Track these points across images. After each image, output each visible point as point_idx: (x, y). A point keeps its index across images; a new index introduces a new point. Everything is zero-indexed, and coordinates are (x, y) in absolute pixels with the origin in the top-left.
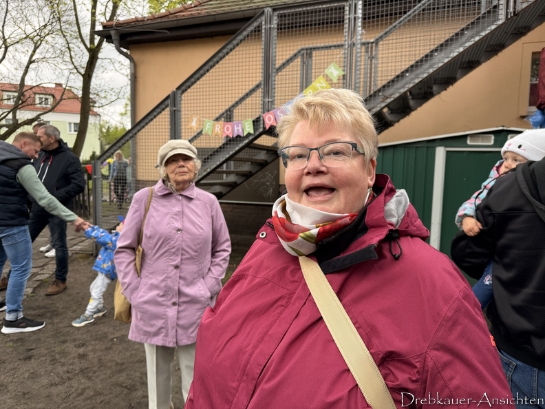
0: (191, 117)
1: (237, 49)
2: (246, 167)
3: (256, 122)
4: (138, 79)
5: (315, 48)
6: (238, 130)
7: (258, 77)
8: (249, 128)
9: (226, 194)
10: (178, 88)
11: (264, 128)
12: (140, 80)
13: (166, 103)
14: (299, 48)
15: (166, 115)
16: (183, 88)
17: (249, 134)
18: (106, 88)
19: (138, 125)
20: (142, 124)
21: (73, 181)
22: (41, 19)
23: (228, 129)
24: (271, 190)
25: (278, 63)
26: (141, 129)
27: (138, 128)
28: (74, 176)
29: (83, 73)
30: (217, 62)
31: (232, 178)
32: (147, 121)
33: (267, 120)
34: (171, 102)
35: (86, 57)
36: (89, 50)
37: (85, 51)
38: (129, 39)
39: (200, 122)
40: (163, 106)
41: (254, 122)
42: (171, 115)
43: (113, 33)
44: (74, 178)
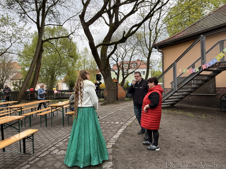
0: (179, 69)
1: (196, 45)
2: (200, 82)
3: (200, 68)
5: (224, 40)
6: (194, 71)
7: (200, 56)
8: (197, 70)
9: (193, 91)
10: (175, 61)
11: (202, 69)
12: (165, 58)
13: (172, 66)
14: (219, 41)
15: (172, 68)
16: (177, 61)
17: (198, 72)
18: (154, 60)
19: (164, 72)
20: (165, 72)
22: (135, 42)
23: (191, 71)
24: (212, 90)
25: (206, 51)
26: (165, 73)
27: (164, 73)
29: (147, 57)
30: (190, 50)
31: (195, 86)
32: (167, 71)
33: (203, 67)
34: (173, 65)
35: (148, 52)
36: (149, 50)
37: (148, 50)
38: (161, 47)
39: (182, 70)
40: (171, 67)
41: (199, 68)
42: (173, 69)
43: (157, 46)
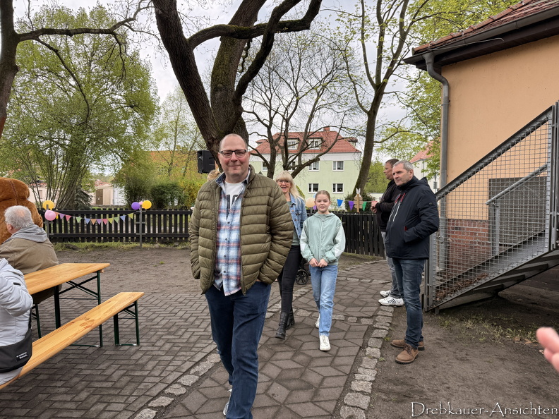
4: (451, 102)
12: (455, 104)
21: (423, 218)
22: (324, 69)
28: (424, 211)
29: (368, 109)
36: (376, 87)
38: (444, 59)
43: (427, 56)
44: (423, 214)
